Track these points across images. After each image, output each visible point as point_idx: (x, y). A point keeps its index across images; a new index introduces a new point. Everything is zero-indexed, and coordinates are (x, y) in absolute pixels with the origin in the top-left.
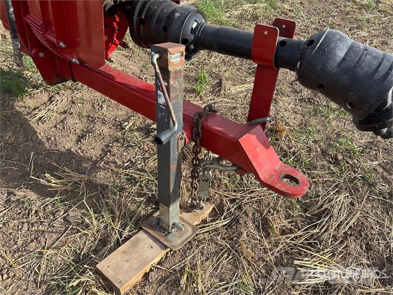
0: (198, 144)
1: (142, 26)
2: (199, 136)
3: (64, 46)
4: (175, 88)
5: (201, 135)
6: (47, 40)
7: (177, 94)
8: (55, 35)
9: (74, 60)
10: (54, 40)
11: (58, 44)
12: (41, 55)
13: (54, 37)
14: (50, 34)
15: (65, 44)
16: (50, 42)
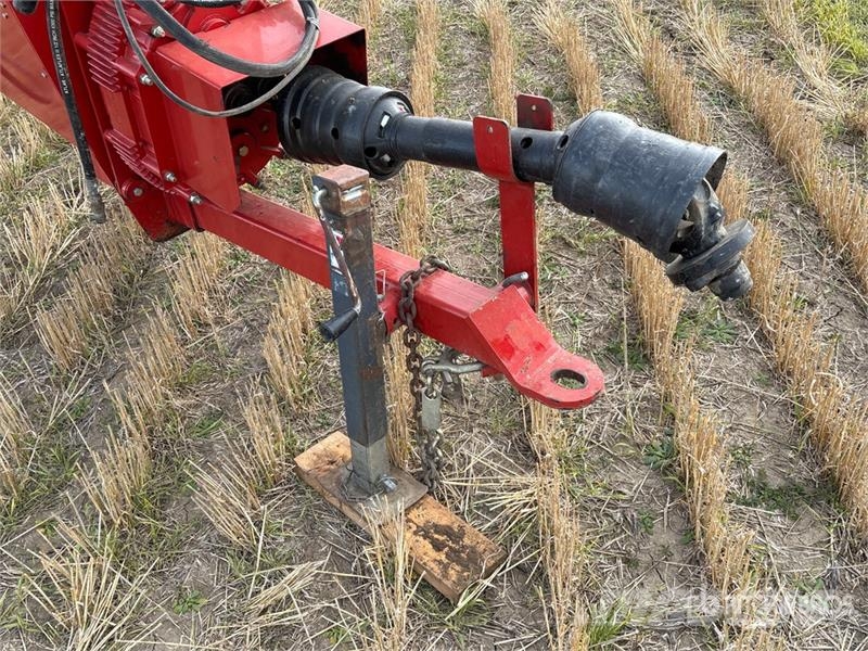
0: (412, 327)
1: (298, 131)
2: (411, 313)
3: (172, 179)
4: (358, 241)
5: (414, 312)
6: (145, 170)
7: (362, 249)
8: (156, 160)
9: (192, 199)
10: (156, 170)
11: (163, 175)
12: (137, 192)
13: (155, 166)
14: (148, 160)
15: (175, 176)
16: (150, 173)
